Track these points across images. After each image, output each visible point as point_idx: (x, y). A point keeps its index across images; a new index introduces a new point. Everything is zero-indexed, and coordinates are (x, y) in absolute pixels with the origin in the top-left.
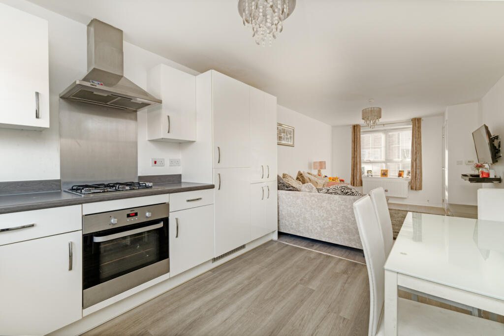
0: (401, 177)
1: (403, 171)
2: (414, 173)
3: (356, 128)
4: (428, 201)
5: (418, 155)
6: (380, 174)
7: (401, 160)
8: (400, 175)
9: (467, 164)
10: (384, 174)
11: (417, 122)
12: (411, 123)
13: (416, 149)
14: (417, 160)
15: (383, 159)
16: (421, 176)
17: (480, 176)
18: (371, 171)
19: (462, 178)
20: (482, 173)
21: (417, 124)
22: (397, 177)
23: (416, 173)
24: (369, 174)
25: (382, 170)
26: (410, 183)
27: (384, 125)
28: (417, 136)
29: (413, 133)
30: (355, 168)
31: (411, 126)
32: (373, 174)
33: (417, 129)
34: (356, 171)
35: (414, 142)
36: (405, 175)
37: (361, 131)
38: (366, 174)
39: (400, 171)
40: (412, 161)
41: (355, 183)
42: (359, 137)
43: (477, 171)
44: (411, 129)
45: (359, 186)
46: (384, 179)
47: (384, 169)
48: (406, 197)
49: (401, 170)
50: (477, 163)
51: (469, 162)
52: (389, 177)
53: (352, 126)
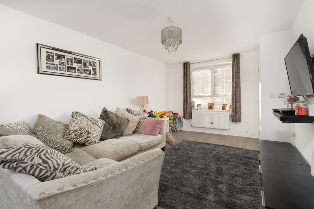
0: (224, 110)
1: (226, 104)
2: (235, 106)
3: (185, 65)
4: (247, 132)
5: (238, 89)
6: (207, 108)
7: (224, 94)
8: (223, 108)
9: (279, 97)
10: (211, 107)
11: (236, 58)
12: (232, 59)
13: (235, 83)
14: (237, 94)
15: (210, 94)
16: (240, 109)
17: (296, 113)
18: (200, 104)
19: (273, 114)
20: (299, 108)
21: (236, 60)
22: (221, 110)
23: (236, 106)
24: (199, 107)
25: (209, 104)
26: (231, 116)
27: (209, 61)
28: (236, 71)
29: (233, 68)
30: (186, 103)
31: (231, 62)
32: (202, 107)
33: (236, 64)
34: (187, 105)
35: (234, 77)
36: (228, 108)
37: (191, 68)
38: (196, 107)
39: (223, 104)
40: (232, 94)
41: (186, 115)
42: (188, 73)
43: (290, 105)
44: (232, 65)
45: (189, 118)
46: (211, 112)
47: (211, 103)
48: (228, 128)
49: (225, 103)
50: (291, 95)
51: (281, 94)
52: (214, 110)
53: (182, 64)
